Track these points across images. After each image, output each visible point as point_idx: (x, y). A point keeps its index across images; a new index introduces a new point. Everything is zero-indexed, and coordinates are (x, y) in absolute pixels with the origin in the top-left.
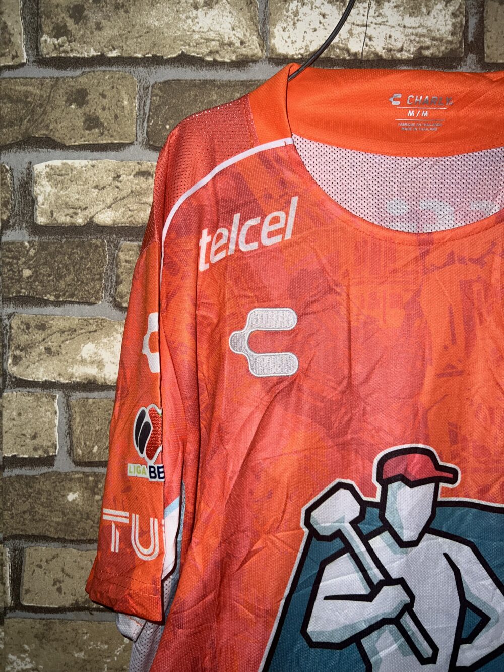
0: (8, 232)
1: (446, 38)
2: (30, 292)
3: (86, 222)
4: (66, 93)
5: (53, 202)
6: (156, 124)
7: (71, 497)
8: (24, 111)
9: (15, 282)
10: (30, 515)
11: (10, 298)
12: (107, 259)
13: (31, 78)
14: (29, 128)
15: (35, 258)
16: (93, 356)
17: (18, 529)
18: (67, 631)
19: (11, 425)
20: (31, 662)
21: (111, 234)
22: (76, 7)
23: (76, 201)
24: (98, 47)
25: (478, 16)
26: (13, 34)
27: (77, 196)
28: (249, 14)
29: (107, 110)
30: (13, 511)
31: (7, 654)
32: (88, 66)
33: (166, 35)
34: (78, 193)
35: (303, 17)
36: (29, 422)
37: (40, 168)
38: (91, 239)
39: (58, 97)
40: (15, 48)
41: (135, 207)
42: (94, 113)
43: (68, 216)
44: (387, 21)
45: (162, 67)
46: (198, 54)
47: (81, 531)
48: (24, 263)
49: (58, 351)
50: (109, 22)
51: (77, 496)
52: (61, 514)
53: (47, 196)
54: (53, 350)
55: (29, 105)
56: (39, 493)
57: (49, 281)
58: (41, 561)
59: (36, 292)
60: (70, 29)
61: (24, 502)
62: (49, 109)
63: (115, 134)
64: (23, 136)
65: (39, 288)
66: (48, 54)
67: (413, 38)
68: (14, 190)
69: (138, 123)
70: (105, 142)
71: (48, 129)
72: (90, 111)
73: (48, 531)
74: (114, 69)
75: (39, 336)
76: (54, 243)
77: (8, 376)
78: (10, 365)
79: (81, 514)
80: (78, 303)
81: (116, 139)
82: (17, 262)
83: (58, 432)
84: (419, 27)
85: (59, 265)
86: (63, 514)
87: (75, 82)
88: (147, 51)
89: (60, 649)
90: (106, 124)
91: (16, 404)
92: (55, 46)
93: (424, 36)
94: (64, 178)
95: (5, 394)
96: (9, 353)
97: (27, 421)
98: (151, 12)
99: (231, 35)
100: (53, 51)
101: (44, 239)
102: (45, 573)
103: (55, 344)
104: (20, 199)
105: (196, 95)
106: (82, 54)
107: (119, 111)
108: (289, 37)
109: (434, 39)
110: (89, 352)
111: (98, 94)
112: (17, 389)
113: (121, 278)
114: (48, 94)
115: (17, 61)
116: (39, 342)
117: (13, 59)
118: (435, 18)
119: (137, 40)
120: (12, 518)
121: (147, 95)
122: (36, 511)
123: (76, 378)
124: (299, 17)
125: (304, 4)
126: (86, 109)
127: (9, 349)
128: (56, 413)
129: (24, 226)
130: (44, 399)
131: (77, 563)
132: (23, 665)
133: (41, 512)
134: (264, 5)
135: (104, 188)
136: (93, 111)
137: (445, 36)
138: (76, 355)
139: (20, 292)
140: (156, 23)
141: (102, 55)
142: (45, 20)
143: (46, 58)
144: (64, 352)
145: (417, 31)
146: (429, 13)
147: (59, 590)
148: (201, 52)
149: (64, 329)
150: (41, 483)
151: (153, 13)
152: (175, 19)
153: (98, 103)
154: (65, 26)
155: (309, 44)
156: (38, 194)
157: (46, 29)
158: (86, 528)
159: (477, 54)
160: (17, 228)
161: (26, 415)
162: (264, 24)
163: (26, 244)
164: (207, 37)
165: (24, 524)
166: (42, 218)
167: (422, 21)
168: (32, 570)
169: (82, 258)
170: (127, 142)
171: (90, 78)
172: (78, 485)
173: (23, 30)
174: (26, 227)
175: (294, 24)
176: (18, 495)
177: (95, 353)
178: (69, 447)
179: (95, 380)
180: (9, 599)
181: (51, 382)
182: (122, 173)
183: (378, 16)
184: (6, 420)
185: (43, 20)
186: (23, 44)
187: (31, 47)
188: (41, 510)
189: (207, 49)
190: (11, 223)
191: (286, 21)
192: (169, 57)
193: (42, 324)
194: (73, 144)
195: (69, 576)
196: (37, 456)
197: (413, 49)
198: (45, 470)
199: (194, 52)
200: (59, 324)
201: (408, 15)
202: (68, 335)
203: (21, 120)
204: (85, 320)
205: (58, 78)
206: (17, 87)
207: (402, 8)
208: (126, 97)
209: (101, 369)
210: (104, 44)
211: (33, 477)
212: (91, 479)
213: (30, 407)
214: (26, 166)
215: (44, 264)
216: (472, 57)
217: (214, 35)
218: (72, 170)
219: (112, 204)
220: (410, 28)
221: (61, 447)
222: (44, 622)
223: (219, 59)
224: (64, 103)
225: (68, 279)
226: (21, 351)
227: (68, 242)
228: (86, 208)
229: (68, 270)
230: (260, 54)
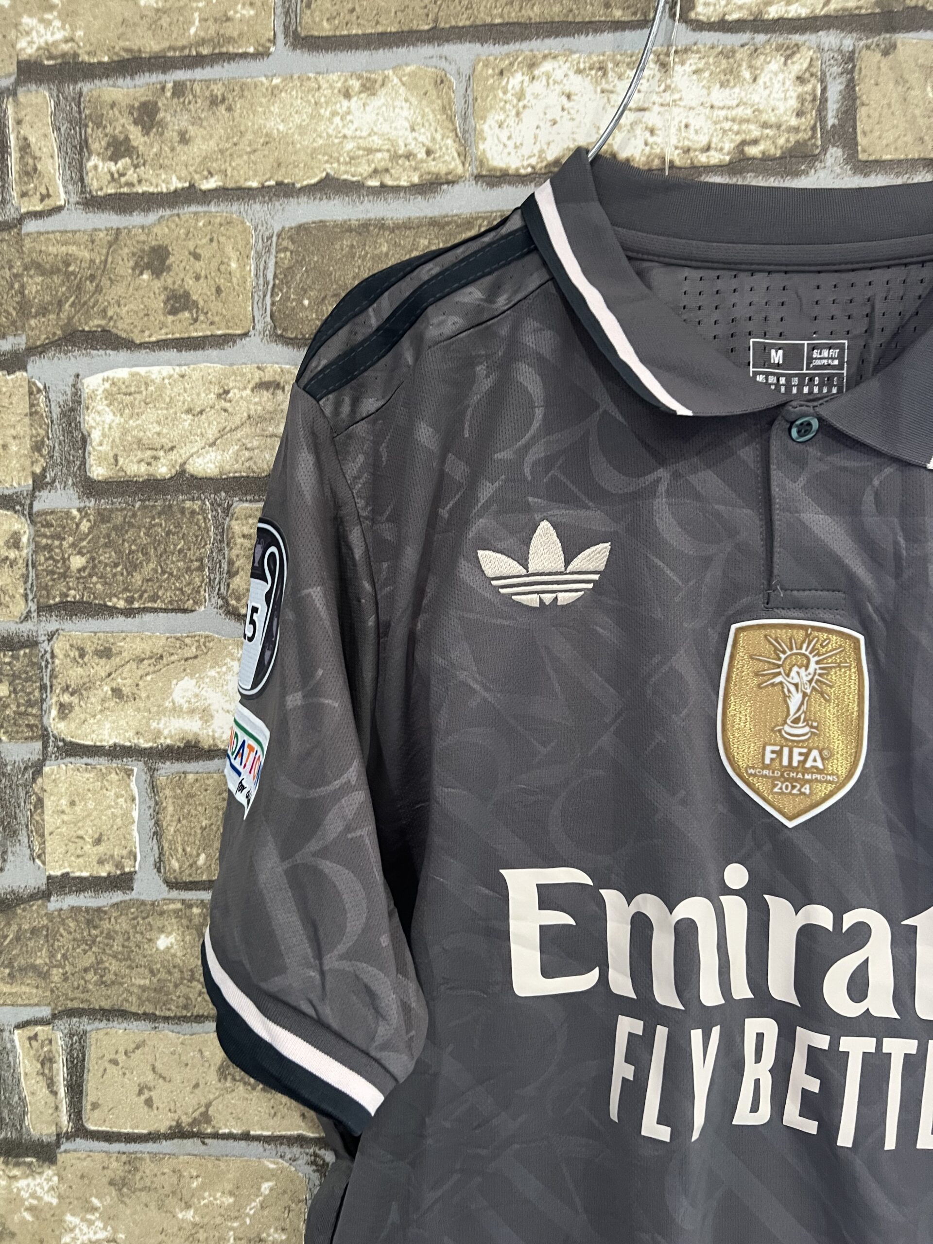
0: (44, 494)
1: (787, 121)
2: (83, 595)
3: (174, 472)
4: (134, 254)
5: (117, 440)
6: (286, 299)
7: (163, 942)
8: (64, 289)
9: (59, 579)
10: (95, 974)
11: (50, 606)
12: (211, 533)
13: (74, 232)
14: (74, 317)
15: (90, 537)
16: (193, 700)
17: (75, 998)
18: (164, 1174)
19: (59, 821)
20: (105, 1228)
21: (217, 492)
22: (144, 105)
23: (155, 436)
24: (184, 173)
25: (844, 79)
26: (40, 158)
27: (158, 429)
28: (439, 101)
29: (202, 280)
30: (67, 968)
31: (63, 1214)
32: (169, 207)
33: (298, 146)
34: (159, 423)
35: (533, 101)
36: (89, 815)
37: (93, 383)
38: (183, 501)
39: (120, 262)
40: (46, 180)
41: (255, 443)
42: (181, 286)
43: (143, 463)
44: (681, 99)
45: (293, 201)
46: (353, 176)
47: (182, 1001)
48: (73, 545)
49: (133, 694)
50: (201, 130)
51: (173, 940)
52: (146, 971)
53: (106, 430)
54: (125, 693)
55: (73, 277)
56: (109, 936)
57: (115, 575)
58: (117, 1052)
59: (94, 594)
60: (135, 144)
61: (85, 952)
62: (105, 282)
63: (217, 319)
64: (63, 331)
65: (99, 586)
66: (101, 189)
67: (727, 125)
68: (52, 422)
69: (256, 298)
70: (201, 334)
71: (104, 317)
72: (174, 283)
73: (127, 1001)
74: (213, 208)
75: (100, 668)
76: (122, 510)
77: (52, 739)
78: (54, 719)
79: (182, 972)
80: (165, 610)
81: (219, 329)
82: (61, 545)
83: (139, 832)
84: (737, 106)
85: (130, 546)
86: (152, 972)
87: (148, 235)
88: (268, 176)
89: (153, 1205)
90: (201, 303)
91: (66, 785)
92: (112, 175)
93: (748, 121)
94: (135, 399)
95: (46, 769)
96: (51, 698)
97: (85, 813)
98: (272, 109)
99: (410, 140)
100: (109, 183)
101: (104, 504)
102: (124, 1074)
103: (128, 682)
104: (62, 438)
105: (352, 246)
106: (157, 186)
107: (222, 281)
108: (509, 138)
109: (765, 125)
110: (186, 694)
111: (187, 253)
112: (68, 760)
113: (237, 564)
114: (103, 258)
115: (49, 203)
116: (102, 680)
117: (42, 200)
118: (765, 88)
119: (249, 158)
120: (66, 979)
121: (269, 251)
122: (105, 969)
123: (165, 738)
124: (525, 102)
125: (533, 78)
126: (168, 279)
127: (51, 692)
128: (133, 800)
129: (70, 482)
130: (113, 775)
131: (176, 1056)
132: (92, 1232)
133: (113, 968)
134: (464, 84)
135: (201, 412)
136: (180, 282)
137: (785, 118)
138: (164, 699)
139: (67, 596)
140: (281, 127)
141: (192, 186)
142: (93, 130)
143: (97, 196)
144: (144, 695)
145: (734, 112)
146: (755, 80)
147: (149, 1103)
148: (359, 171)
149: (143, 656)
150: (113, 920)
151: (275, 109)
152: (312, 117)
153: (188, 267)
154: (127, 139)
155: (545, 147)
156: (92, 427)
157: (95, 146)
158: (191, 996)
159: (844, 147)
160: (58, 486)
161: (83, 803)
162: (465, 118)
163: (75, 512)
164: (369, 146)
165: (86, 990)
166: (100, 469)
167: (743, 94)
168: (102, 1069)
169: (168, 533)
170: (239, 332)
171: (173, 226)
172: (174, 921)
173: (56, 150)
174: (73, 484)
175: (518, 114)
176: (74, 940)
177: (196, 696)
178: (157, 856)
179: (198, 742)
180: (64, 1119)
181: (123, 747)
182: (231, 385)
183: (664, 91)
184: (50, 812)
185: (89, 131)
186: (57, 174)
187: (72, 178)
188: (113, 965)
189: (369, 165)
190: (48, 479)
191: (503, 109)
192: (305, 183)
193: (105, 648)
194: (147, 340)
195: (164, 1078)
196: (104, 874)
197: (728, 146)
198: (118, 897)
199: (346, 172)
200: (134, 646)
201: (718, 85)
202: (150, 665)
203: (60, 304)
204: (178, 639)
205: (118, 229)
206: (50, 248)
207: (707, 74)
208: (234, 255)
209: (206, 721)
210: (194, 168)
211: (99, 910)
212: (196, 910)
213: (89, 790)
214: (71, 381)
215: (106, 545)
216: (835, 154)
217: (380, 142)
218: (146, 384)
219: (216, 440)
220: (723, 108)
221: (144, 858)
222: (124, 1158)
223: (389, 182)
224: (130, 271)
225: (148, 569)
226: (72, 694)
227: (143, 507)
228: (172, 449)
229: (146, 554)
230: (460, 170)
